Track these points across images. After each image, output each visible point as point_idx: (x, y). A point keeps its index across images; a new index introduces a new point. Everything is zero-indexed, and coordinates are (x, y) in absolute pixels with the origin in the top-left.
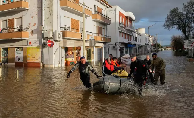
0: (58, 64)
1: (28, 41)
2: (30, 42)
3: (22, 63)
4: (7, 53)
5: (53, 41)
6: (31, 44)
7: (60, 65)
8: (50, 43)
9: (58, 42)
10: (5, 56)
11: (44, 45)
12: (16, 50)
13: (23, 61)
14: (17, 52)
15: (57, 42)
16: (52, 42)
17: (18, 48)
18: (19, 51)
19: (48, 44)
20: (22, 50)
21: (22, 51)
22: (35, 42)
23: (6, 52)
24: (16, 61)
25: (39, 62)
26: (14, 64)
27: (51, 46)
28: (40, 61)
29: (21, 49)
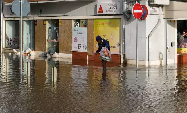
0: (160, 59)
1: (96, 6)
2: (101, 8)
3: (85, 54)
4: (57, 31)
5: (148, 7)
6: (102, 12)
7: (164, 63)
8: (140, 11)
9: (160, 8)
10: (53, 38)
11: (128, 16)
12: (75, 26)
13: (86, 51)
14: (75, 30)
15: (156, 9)
16: (144, 8)
17: (78, 21)
18: (79, 27)
19: (135, 14)
20: (85, 26)
21: (86, 29)
22: (110, 8)
23: (55, 28)
24: (73, 50)
25: (118, 54)
26: (70, 56)
27: (143, 17)
28: (120, 52)
29: (84, 23)
